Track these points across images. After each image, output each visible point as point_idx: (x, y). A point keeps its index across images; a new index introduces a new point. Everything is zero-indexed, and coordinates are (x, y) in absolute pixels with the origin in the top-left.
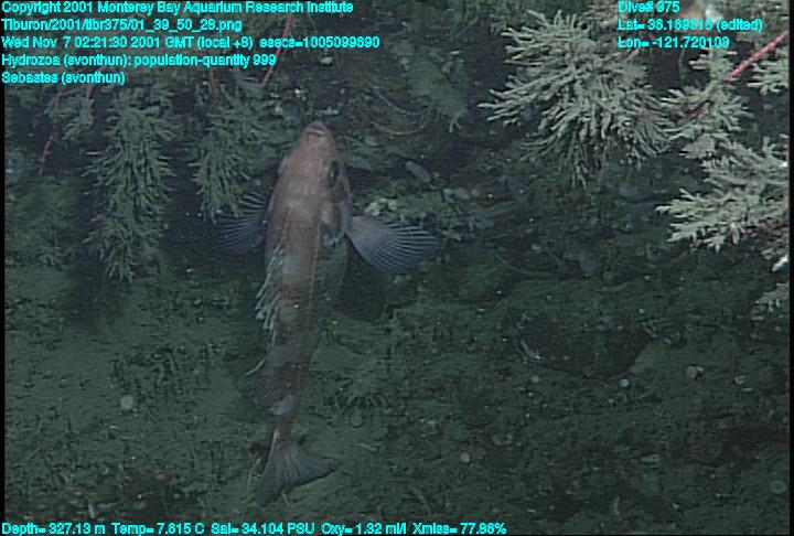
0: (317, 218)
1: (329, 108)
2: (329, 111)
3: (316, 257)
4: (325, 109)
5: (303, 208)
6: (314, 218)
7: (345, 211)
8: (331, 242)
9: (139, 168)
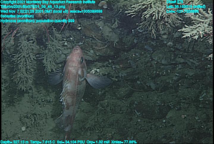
0: (77, 73)
1: (80, 43)
2: (80, 44)
3: (77, 84)
4: (79, 43)
5: (73, 70)
6: (76, 73)
7: (85, 71)
8: (81, 80)
9: (27, 58)
